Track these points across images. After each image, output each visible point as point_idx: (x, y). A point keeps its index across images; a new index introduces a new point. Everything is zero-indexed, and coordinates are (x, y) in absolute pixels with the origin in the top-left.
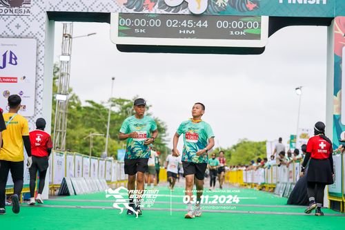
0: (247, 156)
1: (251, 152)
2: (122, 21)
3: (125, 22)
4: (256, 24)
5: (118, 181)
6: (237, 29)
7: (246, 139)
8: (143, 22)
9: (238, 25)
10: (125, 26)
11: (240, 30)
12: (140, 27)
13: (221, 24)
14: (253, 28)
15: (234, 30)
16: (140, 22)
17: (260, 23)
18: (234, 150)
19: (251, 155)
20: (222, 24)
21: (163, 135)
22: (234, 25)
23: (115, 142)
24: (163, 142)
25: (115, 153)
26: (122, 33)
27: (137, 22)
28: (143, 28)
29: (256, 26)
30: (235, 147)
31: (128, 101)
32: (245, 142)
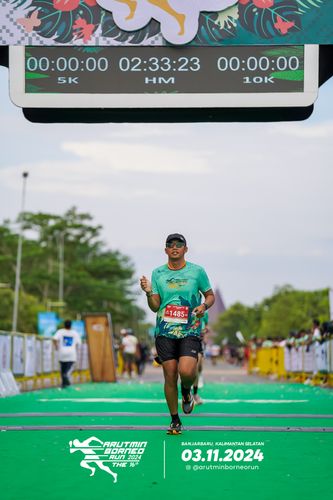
0: (292, 319)
1: (299, 312)
2: (32, 62)
3: (38, 64)
4: (294, 60)
5: (38, 375)
6: (258, 73)
7: (289, 286)
8: (73, 62)
9: (258, 64)
10: (38, 71)
11: (264, 74)
12: (67, 74)
13: (227, 64)
14: (288, 68)
15: (252, 75)
16: (67, 64)
17: (302, 60)
18: (266, 308)
19: (300, 316)
20: (229, 64)
21: (128, 281)
22: (252, 65)
23: (32, 298)
24: (128, 297)
25: (34, 319)
26: (33, 85)
27: (62, 62)
28: (73, 75)
29: (294, 66)
30: (268, 302)
31: (55, 218)
32: (287, 293)
